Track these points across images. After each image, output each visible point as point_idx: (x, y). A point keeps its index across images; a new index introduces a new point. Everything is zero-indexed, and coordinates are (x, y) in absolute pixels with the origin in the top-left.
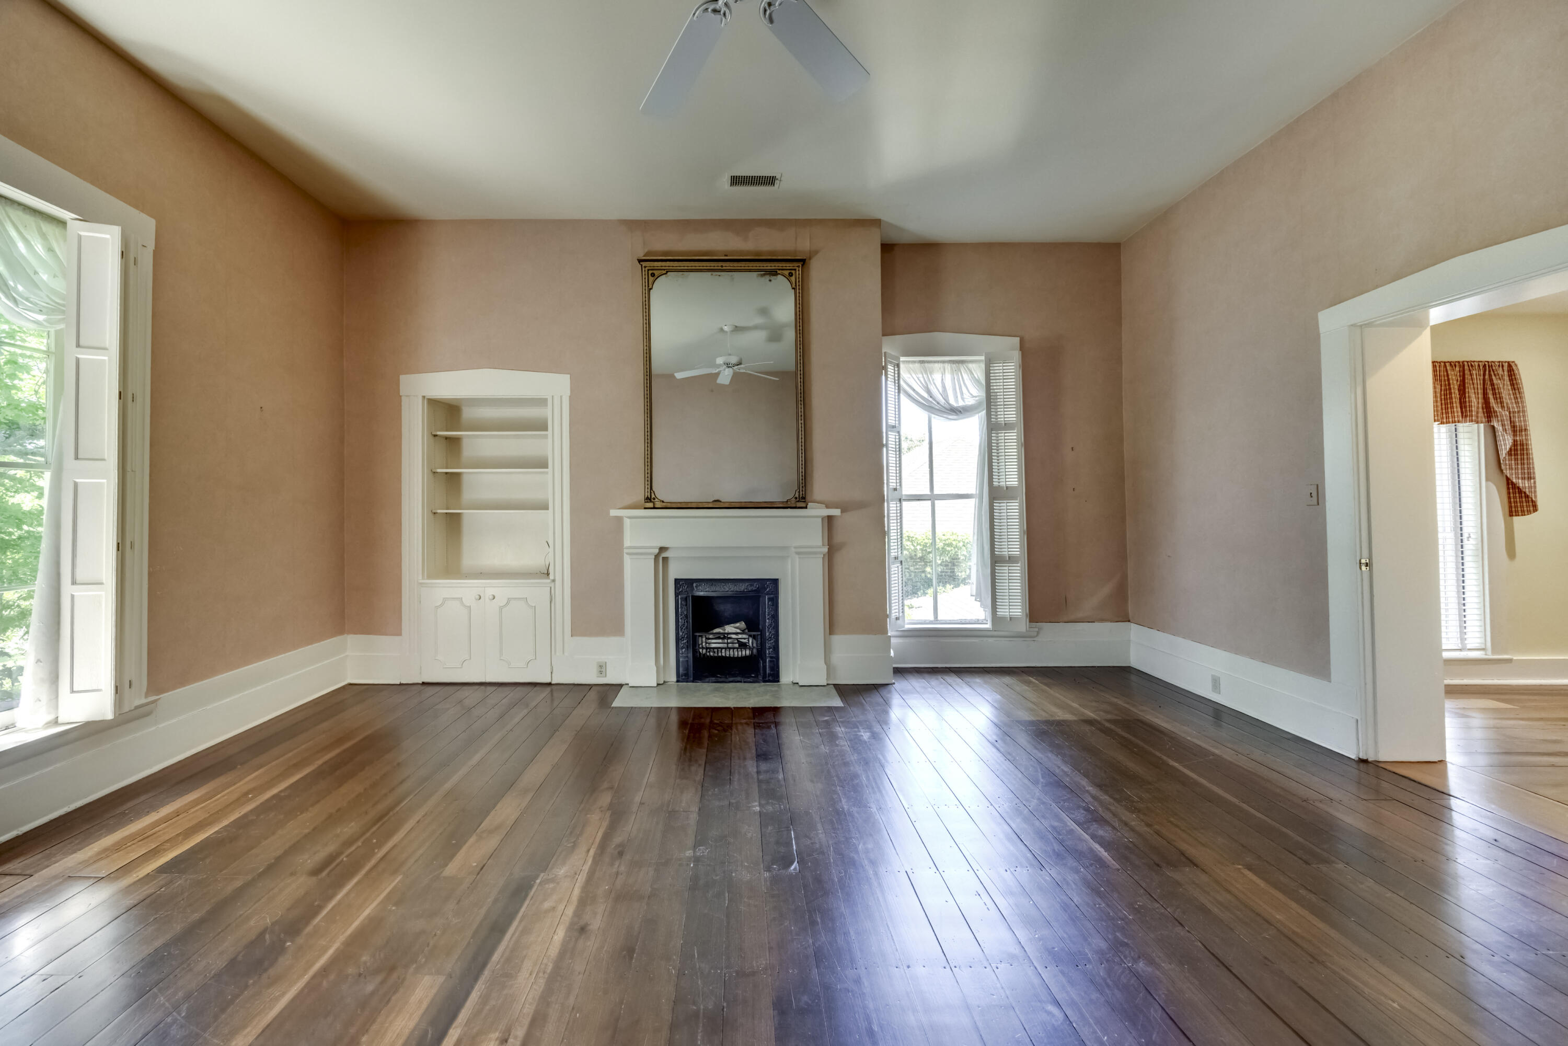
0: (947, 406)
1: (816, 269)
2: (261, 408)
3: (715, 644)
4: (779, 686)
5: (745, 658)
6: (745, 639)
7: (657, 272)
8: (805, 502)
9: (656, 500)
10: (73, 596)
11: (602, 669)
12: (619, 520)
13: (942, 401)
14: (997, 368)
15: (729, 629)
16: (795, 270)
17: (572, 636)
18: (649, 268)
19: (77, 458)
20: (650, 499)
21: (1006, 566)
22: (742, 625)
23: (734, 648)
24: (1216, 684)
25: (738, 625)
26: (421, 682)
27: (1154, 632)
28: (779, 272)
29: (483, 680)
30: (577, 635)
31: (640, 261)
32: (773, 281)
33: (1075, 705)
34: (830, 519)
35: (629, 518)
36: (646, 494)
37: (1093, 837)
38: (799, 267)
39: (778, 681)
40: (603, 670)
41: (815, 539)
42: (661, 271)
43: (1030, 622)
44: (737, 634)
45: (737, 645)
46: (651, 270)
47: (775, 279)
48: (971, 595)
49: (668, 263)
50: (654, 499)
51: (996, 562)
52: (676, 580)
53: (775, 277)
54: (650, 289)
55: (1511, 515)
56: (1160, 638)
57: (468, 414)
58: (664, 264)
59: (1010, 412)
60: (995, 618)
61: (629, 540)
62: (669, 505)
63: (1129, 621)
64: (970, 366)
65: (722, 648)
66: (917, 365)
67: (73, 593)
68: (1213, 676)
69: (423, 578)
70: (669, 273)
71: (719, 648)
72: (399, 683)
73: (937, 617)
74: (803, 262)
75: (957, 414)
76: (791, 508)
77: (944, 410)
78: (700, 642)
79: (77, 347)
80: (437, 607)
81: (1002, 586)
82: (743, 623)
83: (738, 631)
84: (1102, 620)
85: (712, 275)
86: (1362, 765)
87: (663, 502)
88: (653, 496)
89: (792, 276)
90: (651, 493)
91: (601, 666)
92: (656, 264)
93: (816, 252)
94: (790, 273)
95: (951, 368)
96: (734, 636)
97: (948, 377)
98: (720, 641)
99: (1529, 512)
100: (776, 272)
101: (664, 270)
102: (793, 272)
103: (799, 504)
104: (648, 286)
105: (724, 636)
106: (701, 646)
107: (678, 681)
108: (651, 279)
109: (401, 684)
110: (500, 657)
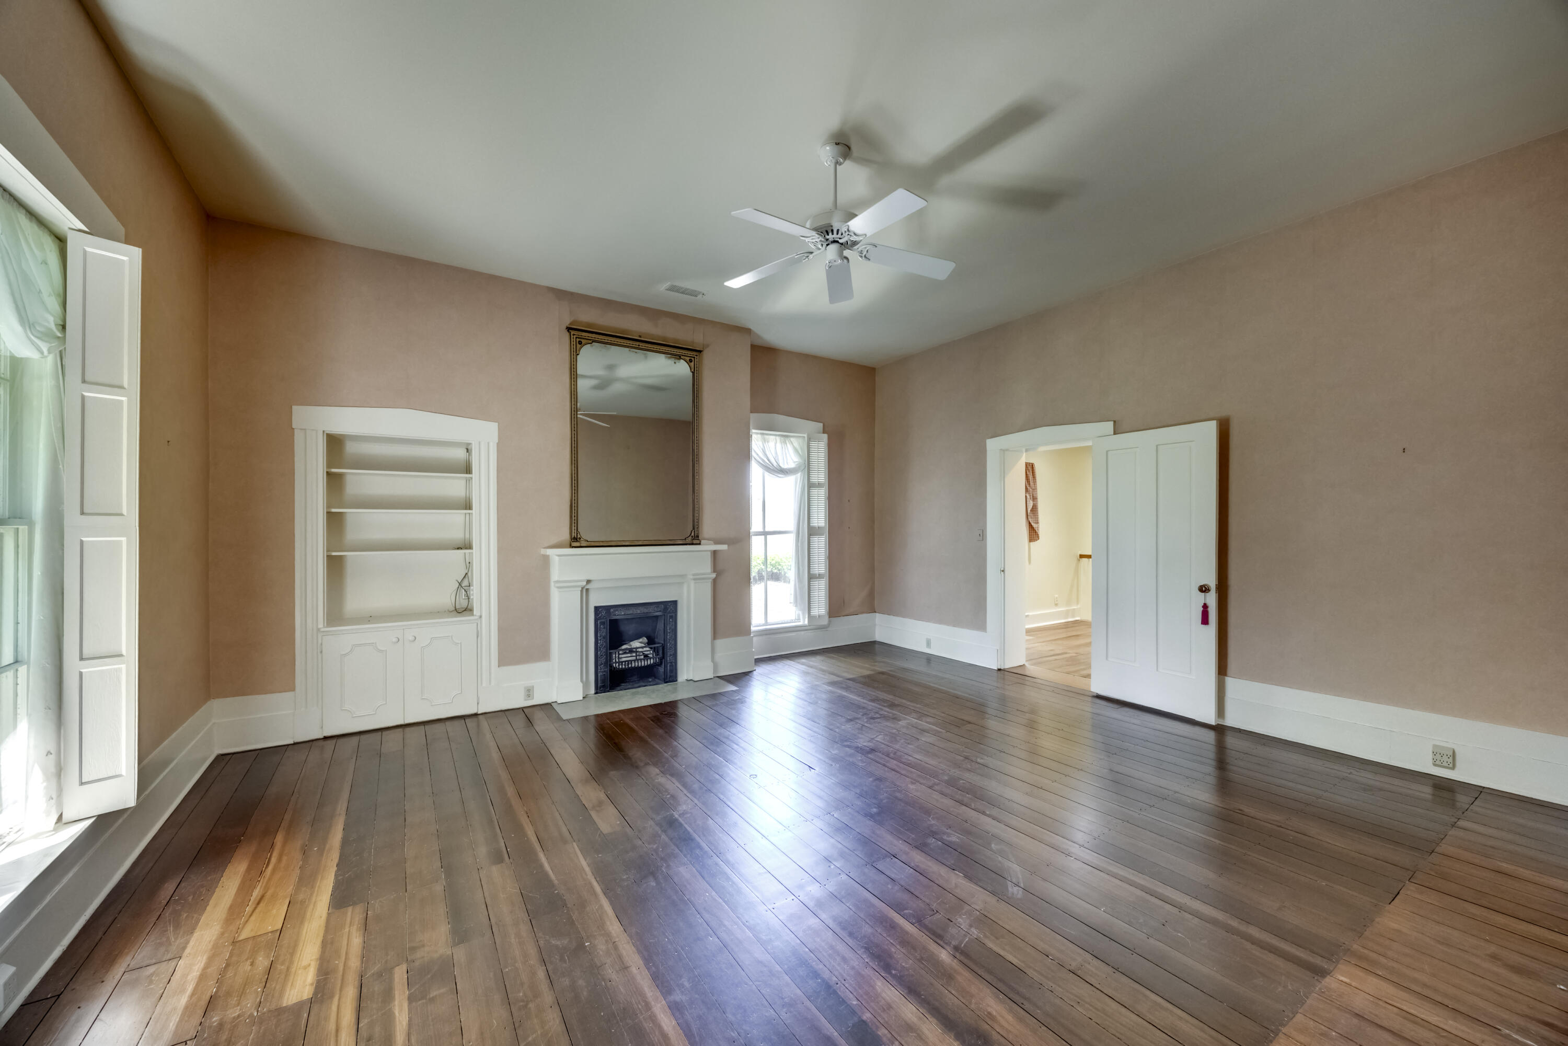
0: (778, 468)
1: (708, 361)
2: (168, 442)
3: (625, 658)
4: (677, 684)
5: (649, 666)
6: (648, 651)
7: (584, 341)
8: (698, 539)
9: (582, 539)
10: (81, 674)
11: (529, 692)
12: (546, 560)
13: (775, 464)
14: (814, 444)
15: (636, 644)
16: (694, 358)
17: (499, 667)
18: (577, 336)
19: (82, 513)
20: (577, 539)
21: (816, 581)
22: (645, 640)
23: (641, 660)
24: (929, 644)
25: (641, 640)
26: (322, 737)
27: (892, 617)
28: (682, 357)
29: (400, 722)
30: (504, 665)
31: (569, 329)
32: (677, 364)
33: (867, 666)
34: (715, 553)
35: (559, 556)
36: (573, 534)
37: (927, 722)
38: (697, 355)
39: (677, 681)
40: (531, 693)
41: (706, 568)
42: (587, 341)
43: (829, 617)
44: (642, 647)
45: (642, 657)
46: (579, 338)
47: (679, 362)
48: (790, 603)
49: (594, 335)
50: (580, 539)
51: (811, 579)
52: (597, 608)
53: (678, 361)
54: (578, 355)
55: (1030, 542)
56: (896, 621)
57: (351, 448)
58: (590, 335)
59: (820, 475)
60: (810, 617)
61: (556, 574)
62: (593, 544)
63: (875, 612)
64: (792, 439)
65: (631, 661)
66: (759, 436)
67: (81, 670)
68: (927, 639)
69: (324, 627)
70: (594, 343)
71: (630, 661)
72: (293, 743)
73: (767, 621)
74: (700, 351)
75: (785, 474)
76: (689, 544)
77: (776, 470)
78: (614, 658)
79: (82, 382)
80: (345, 655)
81: (815, 594)
82: (645, 638)
83: (643, 645)
84: (862, 613)
85: (630, 350)
86: (999, 672)
87: (587, 541)
88: (579, 536)
89: (691, 362)
90: (577, 533)
91: (529, 690)
92: (584, 334)
93: (708, 346)
94: (690, 360)
95: (780, 439)
96: (640, 650)
97: (779, 445)
98: (629, 655)
99: (1036, 540)
100: (680, 357)
101: (590, 340)
102: (693, 359)
103: (695, 542)
104: (576, 352)
105: (631, 651)
106: (614, 661)
107: (596, 693)
108: (579, 346)
109: (295, 744)
110: (422, 696)
